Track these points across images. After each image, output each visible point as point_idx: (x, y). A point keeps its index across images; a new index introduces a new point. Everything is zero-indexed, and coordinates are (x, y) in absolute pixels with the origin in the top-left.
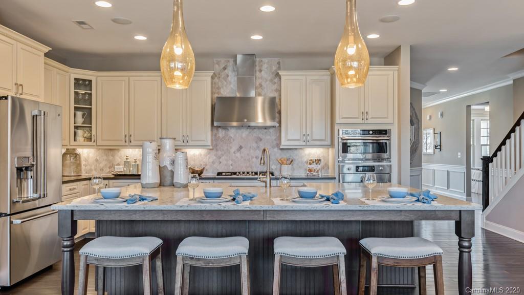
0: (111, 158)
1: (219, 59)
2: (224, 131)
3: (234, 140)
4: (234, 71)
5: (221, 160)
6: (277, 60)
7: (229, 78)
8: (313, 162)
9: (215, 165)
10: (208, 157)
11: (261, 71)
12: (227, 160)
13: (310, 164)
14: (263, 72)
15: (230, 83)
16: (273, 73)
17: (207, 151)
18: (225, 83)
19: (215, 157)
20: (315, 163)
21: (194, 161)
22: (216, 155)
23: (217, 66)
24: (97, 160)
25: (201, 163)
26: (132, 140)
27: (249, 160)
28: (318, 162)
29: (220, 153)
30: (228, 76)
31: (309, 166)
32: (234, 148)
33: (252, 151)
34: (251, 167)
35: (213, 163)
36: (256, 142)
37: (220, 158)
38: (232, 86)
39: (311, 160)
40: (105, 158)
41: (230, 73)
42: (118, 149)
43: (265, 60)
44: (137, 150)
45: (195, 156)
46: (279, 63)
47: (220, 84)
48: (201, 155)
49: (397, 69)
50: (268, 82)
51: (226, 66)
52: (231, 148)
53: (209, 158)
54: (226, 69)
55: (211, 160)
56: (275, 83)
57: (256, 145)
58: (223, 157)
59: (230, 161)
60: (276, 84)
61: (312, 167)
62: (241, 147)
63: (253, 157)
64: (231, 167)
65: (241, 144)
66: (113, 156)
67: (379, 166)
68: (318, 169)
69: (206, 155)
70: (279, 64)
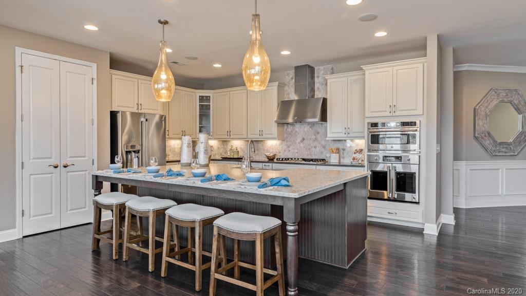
0: (226, 146)
1: (289, 72)
2: (292, 127)
3: (299, 134)
6: (330, 66)
8: (357, 152)
11: (318, 77)
12: (294, 149)
13: (355, 153)
14: (320, 78)
17: (280, 142)
22: (286, 145)
23: (287, 77)
24: (218, 148)
25: (277, 151)
26: (231, 135)
27: (309, 149)
28: (360, 152)
29: (289, 143)
31: (354, 155)
32: (299, 140)
33: (311, 142)
34: (311, 155)
36: (315, 135)
37: (289, 147)
39: (356, 150)
40: (222, 146)
42: (229, 141)
43: (322, 68)
44: (239, 141)
46: (332, 69)
47: (289, 91)
48: (276, 145)
52: (297, 139)
53: (282, 147)
57: (315, 137)
58: (292, 147)
59: (296, 150)
62: (304, 139)
63: (312, 147)
64: (297, 154)
65: (303, 136)
66: (227, 145)
67: (405, 156)
69: (279, 145)
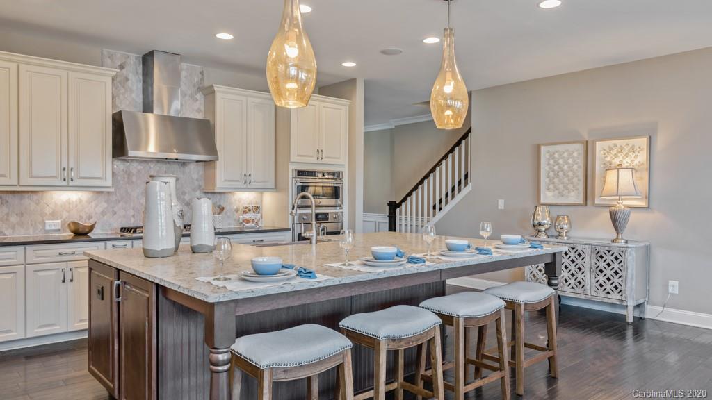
1: (112, 51)
4: (137, 73)
5: (115, 209)
6: (198, 68)
7: (129, 83)
8: (250, 210)
9: (105, 218)
10: (93, 204)
12: (126, 209)
13: (245, 212)
15: (131, 91)
16: (194, 86)
17: (92, 194)
18: (122, 91)
19: (106, 205)
20: (252, 211)
21: (69, 212)
22: (107, 202)
23: (109, 61)
28: (257, 210)
30: (127, 79)
31: (245, 215)
35: (103, 213)
37: (114, 205)
38: (134, 95)
39: (246, 208)
41: (131, 76)
43: (184, 65)
45: (69, 204)
46: (202, 73)
47: (114, 89)
48: (81, 201)
49: (348, 103)
50: (187, 98)
51: (124, 63)
53: (97, 206)
54: (124, 68)
55: (99, 209)
56: (197, 100)
58: (120, 205)
59: (131, 210)
60: (198, 102)
61: (248, 216)
64: (133, 220)
68: (258, 219)
69: (89, 202)
70: (203, 75)
